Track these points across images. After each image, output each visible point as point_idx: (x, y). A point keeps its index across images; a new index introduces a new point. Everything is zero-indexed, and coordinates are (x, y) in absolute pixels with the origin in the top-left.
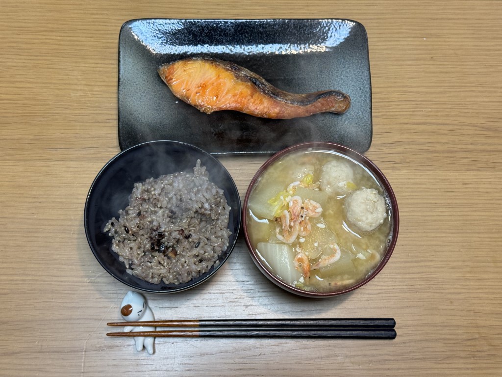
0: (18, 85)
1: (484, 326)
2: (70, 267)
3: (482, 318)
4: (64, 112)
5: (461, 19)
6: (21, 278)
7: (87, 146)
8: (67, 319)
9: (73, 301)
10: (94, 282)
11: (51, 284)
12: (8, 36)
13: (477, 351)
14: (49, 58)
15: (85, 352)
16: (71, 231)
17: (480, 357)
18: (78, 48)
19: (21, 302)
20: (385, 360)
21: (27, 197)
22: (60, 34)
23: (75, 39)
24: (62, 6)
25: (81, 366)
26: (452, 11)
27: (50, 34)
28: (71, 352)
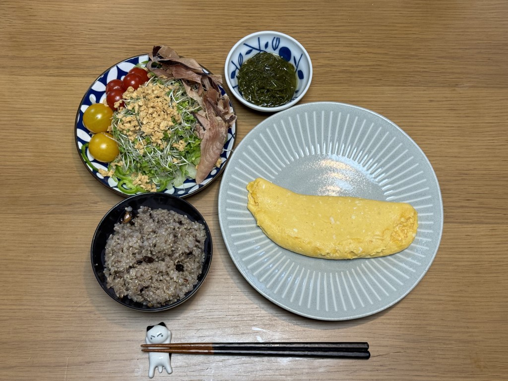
0: (19, 154)
1: (387, 346)
2: (57, 298)
3: (386, 339)
4: (55, 175)
5: (373, 101)
6: (18, 307)
7: (73, 202)
8: (54, 340)
9: (59, 325)
10: (76, 311)
11: (42, 313)
12: (13, 115)
13: (381, 366)
14: (45, 132)
15: (68, 366)
16: (59, 270)
17: (382, 370)
18: (68, 124)
19: (18, 326)
20: (307, 373)
21: (24, 243)
22: (53, 114)
23: (66, 117)
24: (56, 91)
25: (64, 378)
26: (367, 95)
27: (46, 113)
28: (56, 366)
